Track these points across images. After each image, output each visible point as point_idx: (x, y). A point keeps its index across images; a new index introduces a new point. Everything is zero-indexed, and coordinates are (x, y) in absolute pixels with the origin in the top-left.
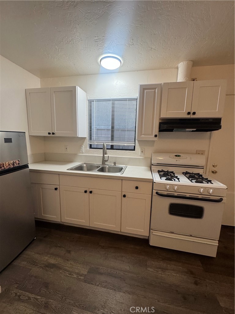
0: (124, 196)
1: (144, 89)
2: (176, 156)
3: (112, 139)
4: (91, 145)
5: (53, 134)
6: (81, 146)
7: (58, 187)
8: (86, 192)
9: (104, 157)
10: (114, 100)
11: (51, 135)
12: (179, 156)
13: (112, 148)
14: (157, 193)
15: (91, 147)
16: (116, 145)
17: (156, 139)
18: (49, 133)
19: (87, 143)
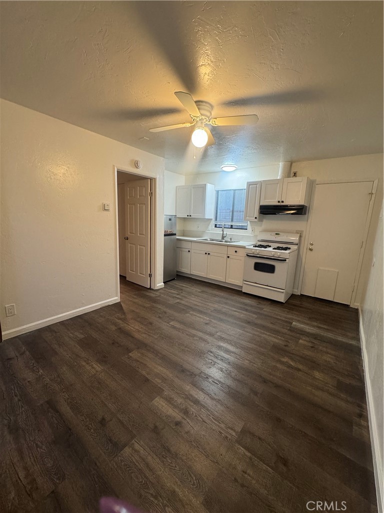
0: (228, 257)
1: (249, 184)
2: (276, 234)
3: (232, 221)
4: (216, 225)
5: (190, 216)
6: (208, 225)
7: (190, 250)
8: (206, 253)
9: (223, 234)
10: (235, 190)
11: (189, 217)
12: (278, 234)
13: (232, 227)
14: (247, 255)
15: (216, 226)
16: (235, 225)
17: (256, 220)
18: (188, 216)
19: (213, 223)
